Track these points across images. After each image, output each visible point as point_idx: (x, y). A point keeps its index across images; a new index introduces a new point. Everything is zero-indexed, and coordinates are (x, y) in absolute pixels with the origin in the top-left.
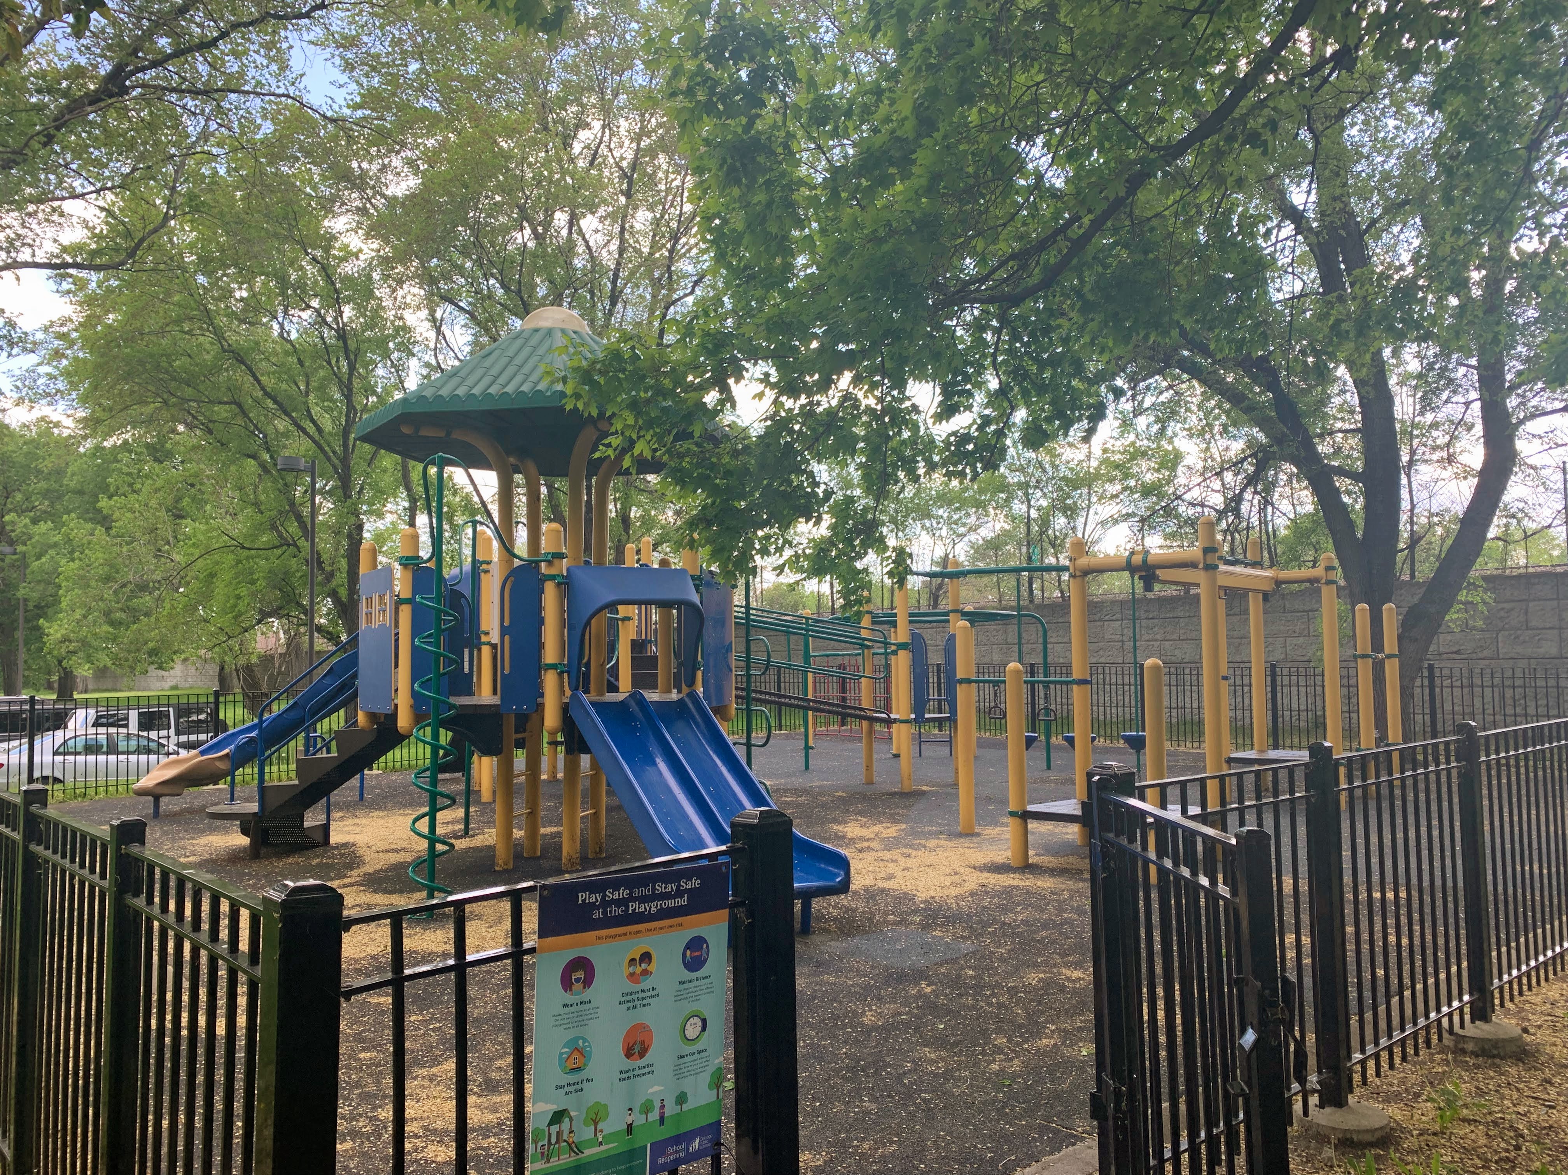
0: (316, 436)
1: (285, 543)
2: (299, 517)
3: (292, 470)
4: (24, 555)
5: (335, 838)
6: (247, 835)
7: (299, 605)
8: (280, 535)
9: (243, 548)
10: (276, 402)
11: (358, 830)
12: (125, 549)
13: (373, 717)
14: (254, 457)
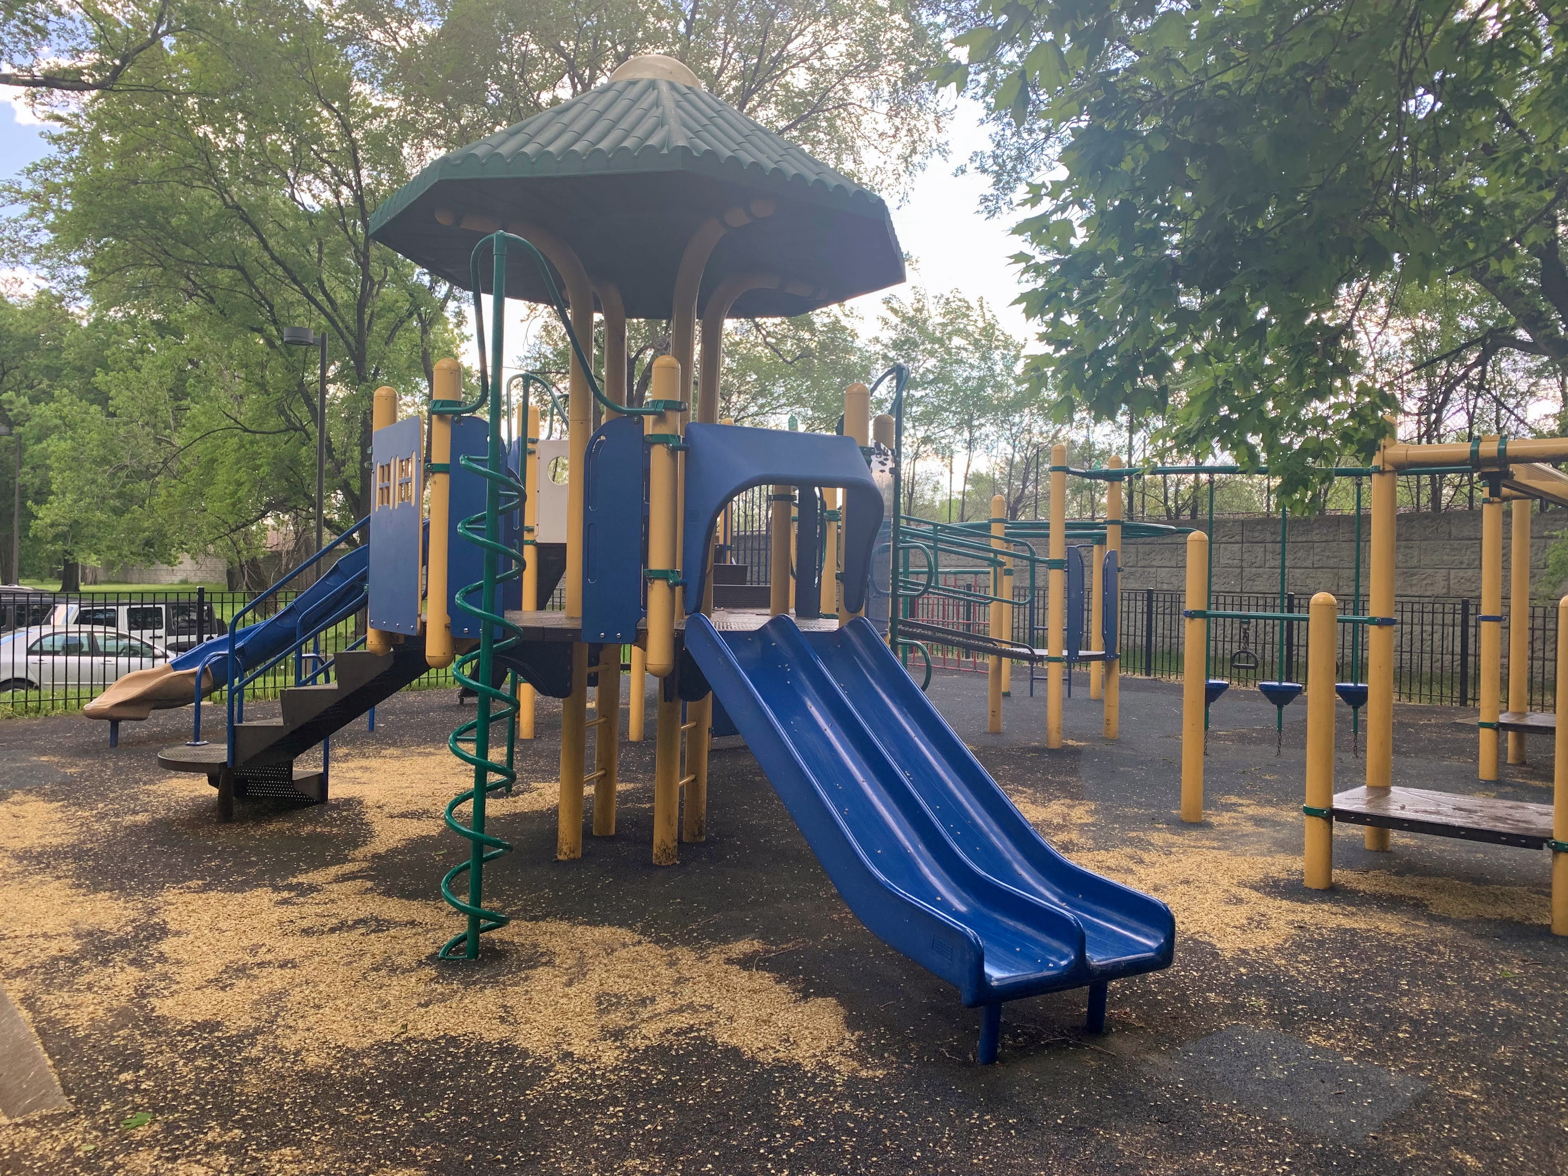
0: (329, 309)
1: (292, 427)
2: (308, 400)
3: (300, 343)
4: (20, 436)
5: (336, 791)
6: (216, 786)
7: (307, 496)
8: (288, 419)
9: (246, 430)
10: (285, 269)
11: (367, 775)
12: (121, 431)
13: (387, 637)
14: (260, 330)
